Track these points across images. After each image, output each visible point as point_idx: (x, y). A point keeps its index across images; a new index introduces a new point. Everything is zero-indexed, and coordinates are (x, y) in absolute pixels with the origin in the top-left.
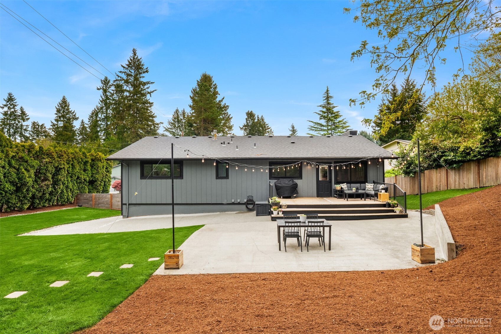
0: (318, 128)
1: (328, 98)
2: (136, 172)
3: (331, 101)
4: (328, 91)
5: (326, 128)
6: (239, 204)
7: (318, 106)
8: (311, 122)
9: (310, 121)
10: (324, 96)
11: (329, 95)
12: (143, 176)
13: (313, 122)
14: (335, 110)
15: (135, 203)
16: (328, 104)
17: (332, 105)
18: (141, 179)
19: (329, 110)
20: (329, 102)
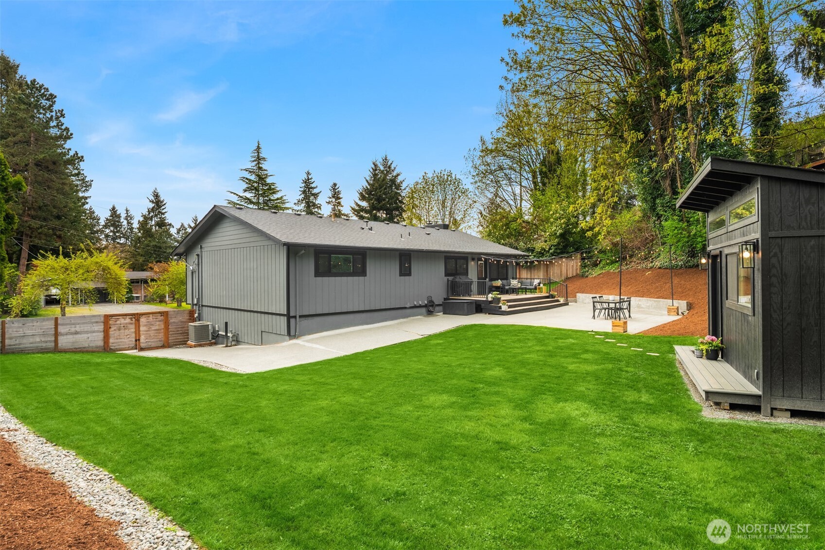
0: (243, 205)
1: (259, 159)
2: (309, 266)
3: (264, 166)
4: (258, 148)
5: (257, 207)
6: (420, 306)
7: (242, 170)
8: (235, 194)
9: (232, 193)
10: (253, 155)
11: (261, 155)
12: (319, 273)
13: (237, 195)
14: (269, 180)
15: (307, 314)
16: (260, 168)
17: (265, 172)
18: (315, 276)
19: (261, 179)
20: (260, 166)
